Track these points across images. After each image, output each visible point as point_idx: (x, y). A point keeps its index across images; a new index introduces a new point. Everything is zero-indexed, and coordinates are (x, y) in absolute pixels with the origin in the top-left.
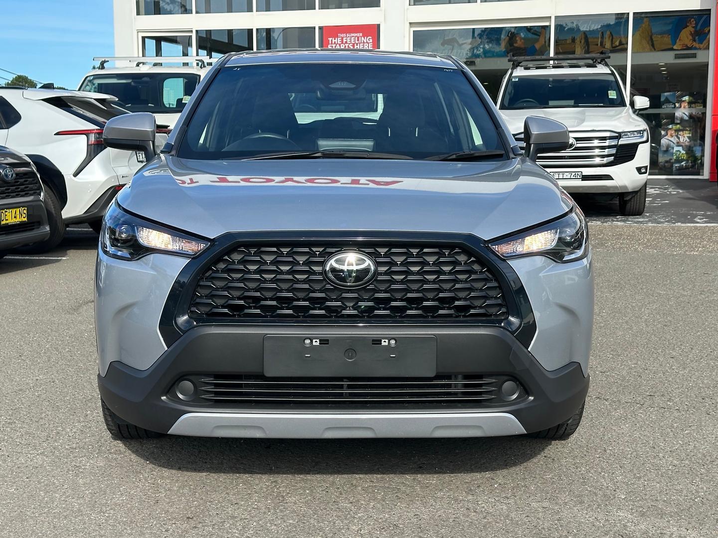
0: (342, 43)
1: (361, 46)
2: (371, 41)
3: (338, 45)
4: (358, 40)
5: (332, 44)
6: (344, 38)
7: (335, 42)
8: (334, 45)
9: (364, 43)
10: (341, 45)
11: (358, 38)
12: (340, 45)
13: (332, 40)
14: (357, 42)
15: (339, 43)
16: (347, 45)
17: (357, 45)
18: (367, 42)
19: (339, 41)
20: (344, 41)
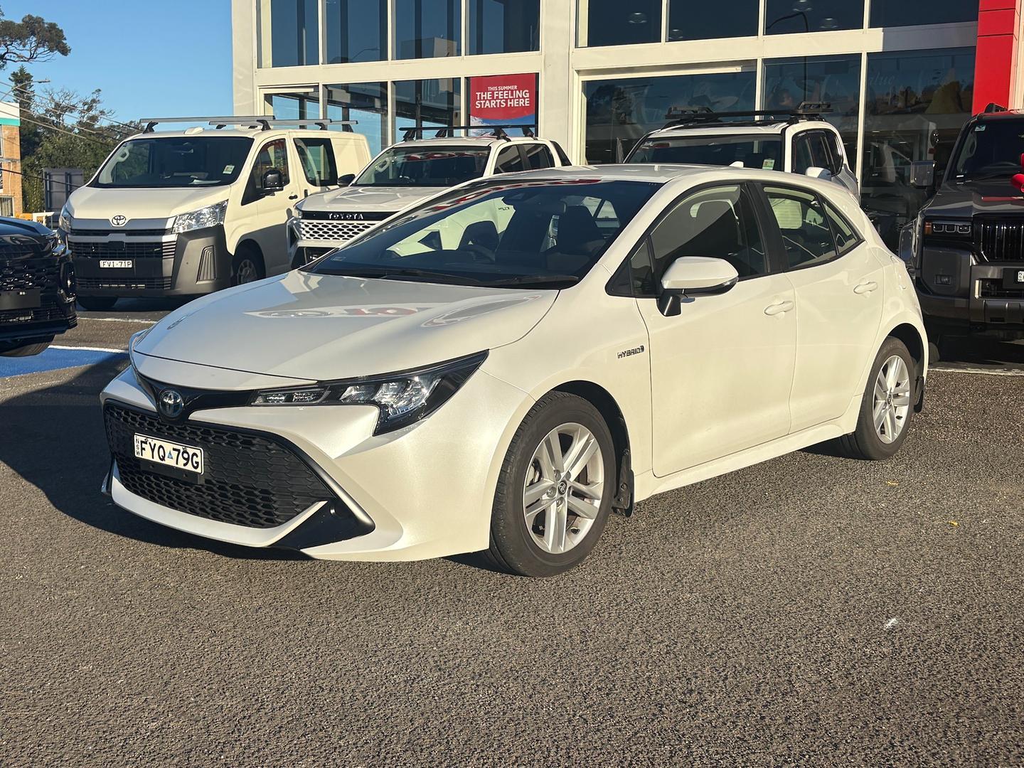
0: (493, 99)
1: (516, 103)
2: (528, 94)
3: (487, 102)
4: (512, 95)
5: (480, 100)
6: (495, 93)
7: (484, 97)
8: (483, 102)
9: (519, 98)
10: (492, 101)
11: (512, 91)
12: (490, 101)
13: (480, 95)
14: (510, 97)
15: (489, 98)
16: (498, 101)
17: (511, 101)
18: (523, 97)
19: (489, 96)
20: (495, 95)
